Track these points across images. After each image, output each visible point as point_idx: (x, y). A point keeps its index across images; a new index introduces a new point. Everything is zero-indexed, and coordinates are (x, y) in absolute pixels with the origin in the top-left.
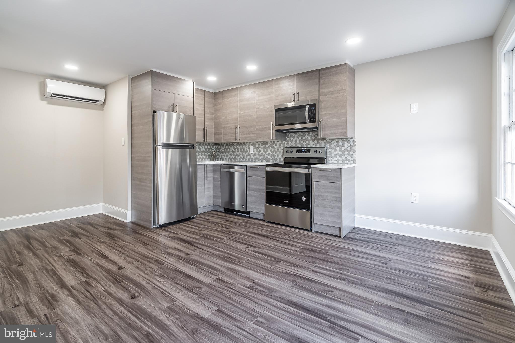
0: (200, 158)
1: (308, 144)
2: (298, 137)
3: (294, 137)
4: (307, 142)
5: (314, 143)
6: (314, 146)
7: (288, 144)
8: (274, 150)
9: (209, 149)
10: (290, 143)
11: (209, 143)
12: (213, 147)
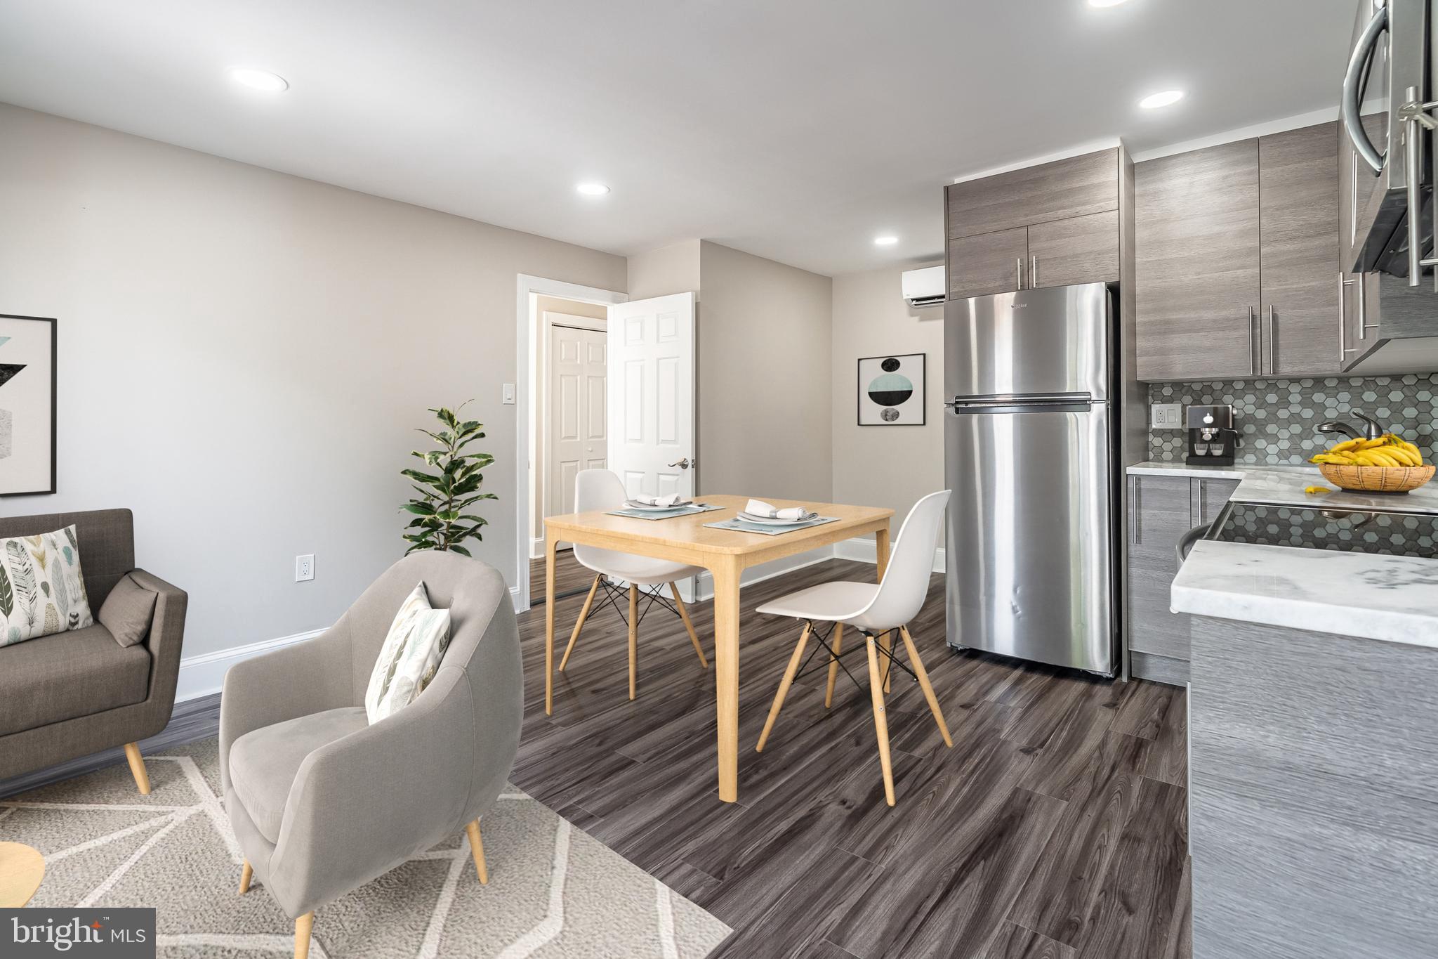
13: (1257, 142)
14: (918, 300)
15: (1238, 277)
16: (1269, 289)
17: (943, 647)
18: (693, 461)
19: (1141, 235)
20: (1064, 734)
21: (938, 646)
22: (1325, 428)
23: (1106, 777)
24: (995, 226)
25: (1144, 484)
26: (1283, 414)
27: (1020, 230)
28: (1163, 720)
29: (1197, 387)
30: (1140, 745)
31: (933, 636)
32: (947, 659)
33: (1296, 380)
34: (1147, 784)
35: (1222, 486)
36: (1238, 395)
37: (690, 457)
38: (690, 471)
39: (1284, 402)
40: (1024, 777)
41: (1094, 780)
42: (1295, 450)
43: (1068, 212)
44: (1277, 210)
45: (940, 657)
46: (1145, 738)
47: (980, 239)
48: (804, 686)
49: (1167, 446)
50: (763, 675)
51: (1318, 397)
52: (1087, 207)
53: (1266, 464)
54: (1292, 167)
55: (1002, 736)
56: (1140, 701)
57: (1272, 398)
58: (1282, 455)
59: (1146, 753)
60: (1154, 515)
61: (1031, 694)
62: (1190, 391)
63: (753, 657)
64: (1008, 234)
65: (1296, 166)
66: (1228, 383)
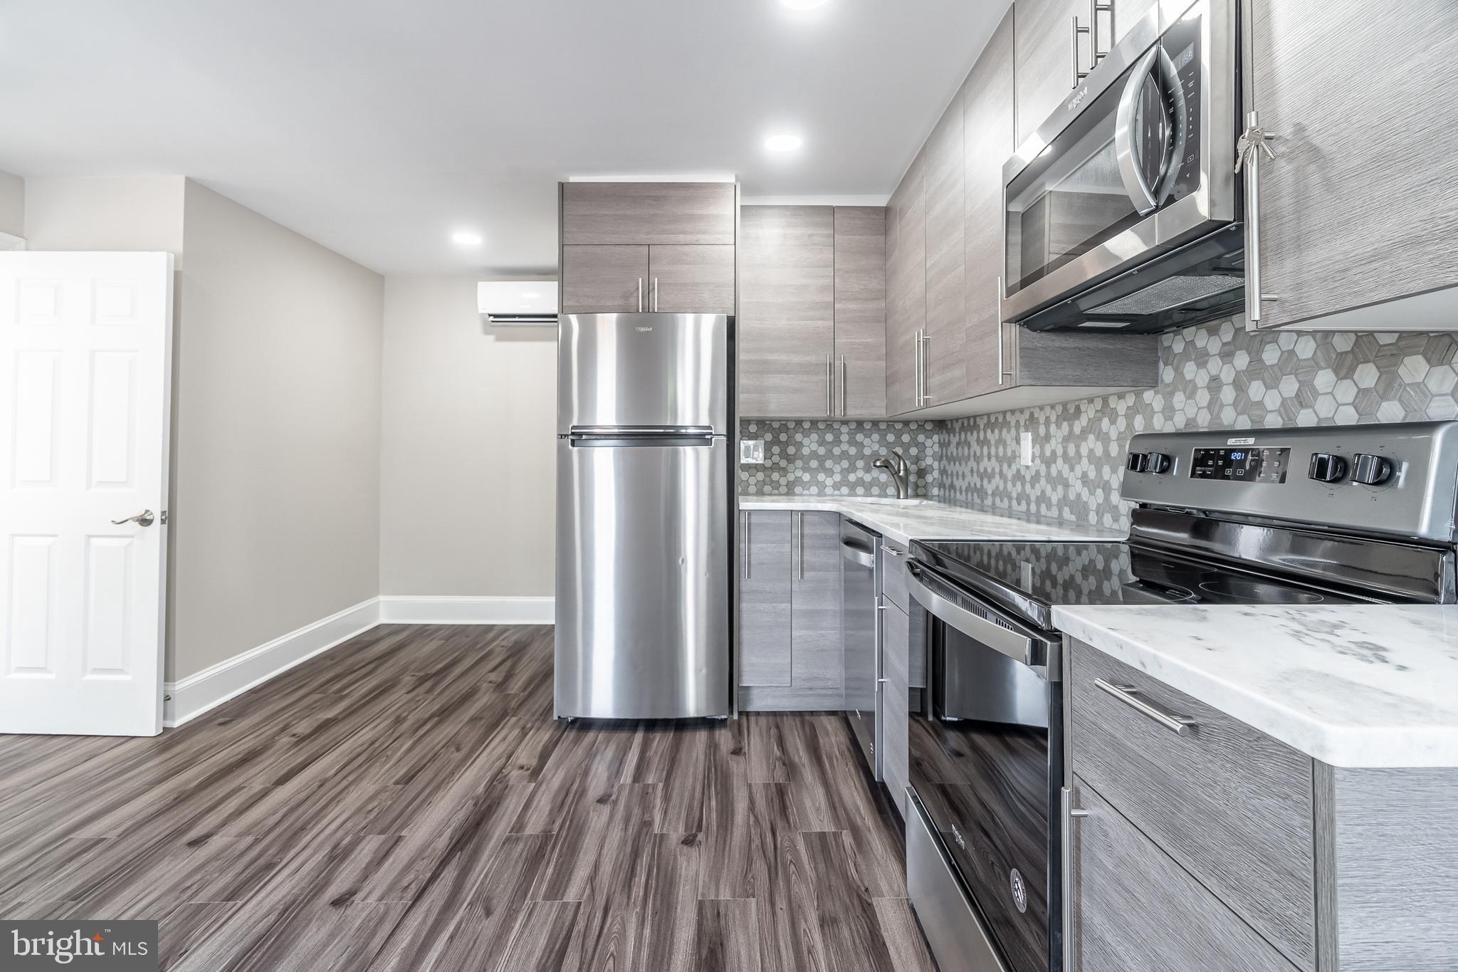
0: (860, 482)
1: (1302, 401)
2: (1227, 355)
3: (1202, 359)
4: (1290, 386)
5: (1347, 392)
6: (1348, 417)
7: (1169, 411)
8: (1106, 453)
9: (906, 447)
10: (1179, 398)
11: (906, 423)
12: (927, 438)
13: (832, 210)
14: (495, 316)
15: (818, 327)
16: (840, 341)
17: (550, 721)
18: (163, 513)
19: (744, 275)
20: (714, 803)
21: (544, 721)
22: (878, 464)
23: (772, 847)
24: (615, 239)
25: (754, 519)
26: (837, 451)
27: (640, 248)
28: (784, 755)
29: (776, 425)
30: (781, 791)
31: (534, 710)
32: (561, 736)
33: (845, 422)
34: (807, 836)
35: (815, 517)
36: (806, 434)
37: (156, 507)
38: (157, 531)
39: (837, 442)
40: (701, 883)
41: (765, 857)
42: (844, 482)
43: (689, 238)
44: (846, 272)
45: (550, 740)
46: (781, 782)
47: (598, 249)
48: (383, 837)
49: (752, 480)
50: (309, 837)
51: (859, 437)
52: (707, 237)
53: (825, 495)
54: (857, 237)
55: (656, 830)
56: (757, 738)
57: (829, 437)
58: (836, 486)
59: (790, 801)
60: (762, 548)
61: (662, 761)
62: (771, 429)
63: (285, 809)
64: (629, 249)
65: (860, 237)
66: (799, 422)
